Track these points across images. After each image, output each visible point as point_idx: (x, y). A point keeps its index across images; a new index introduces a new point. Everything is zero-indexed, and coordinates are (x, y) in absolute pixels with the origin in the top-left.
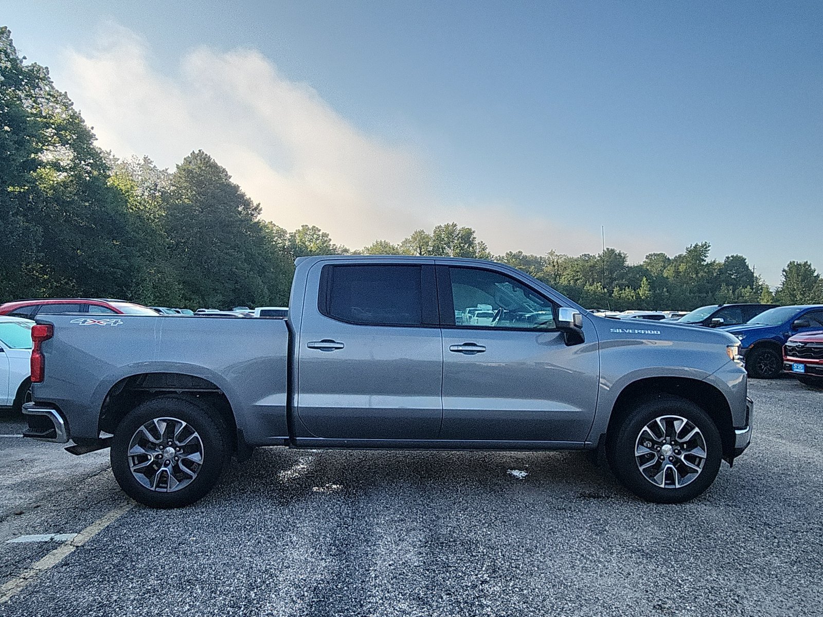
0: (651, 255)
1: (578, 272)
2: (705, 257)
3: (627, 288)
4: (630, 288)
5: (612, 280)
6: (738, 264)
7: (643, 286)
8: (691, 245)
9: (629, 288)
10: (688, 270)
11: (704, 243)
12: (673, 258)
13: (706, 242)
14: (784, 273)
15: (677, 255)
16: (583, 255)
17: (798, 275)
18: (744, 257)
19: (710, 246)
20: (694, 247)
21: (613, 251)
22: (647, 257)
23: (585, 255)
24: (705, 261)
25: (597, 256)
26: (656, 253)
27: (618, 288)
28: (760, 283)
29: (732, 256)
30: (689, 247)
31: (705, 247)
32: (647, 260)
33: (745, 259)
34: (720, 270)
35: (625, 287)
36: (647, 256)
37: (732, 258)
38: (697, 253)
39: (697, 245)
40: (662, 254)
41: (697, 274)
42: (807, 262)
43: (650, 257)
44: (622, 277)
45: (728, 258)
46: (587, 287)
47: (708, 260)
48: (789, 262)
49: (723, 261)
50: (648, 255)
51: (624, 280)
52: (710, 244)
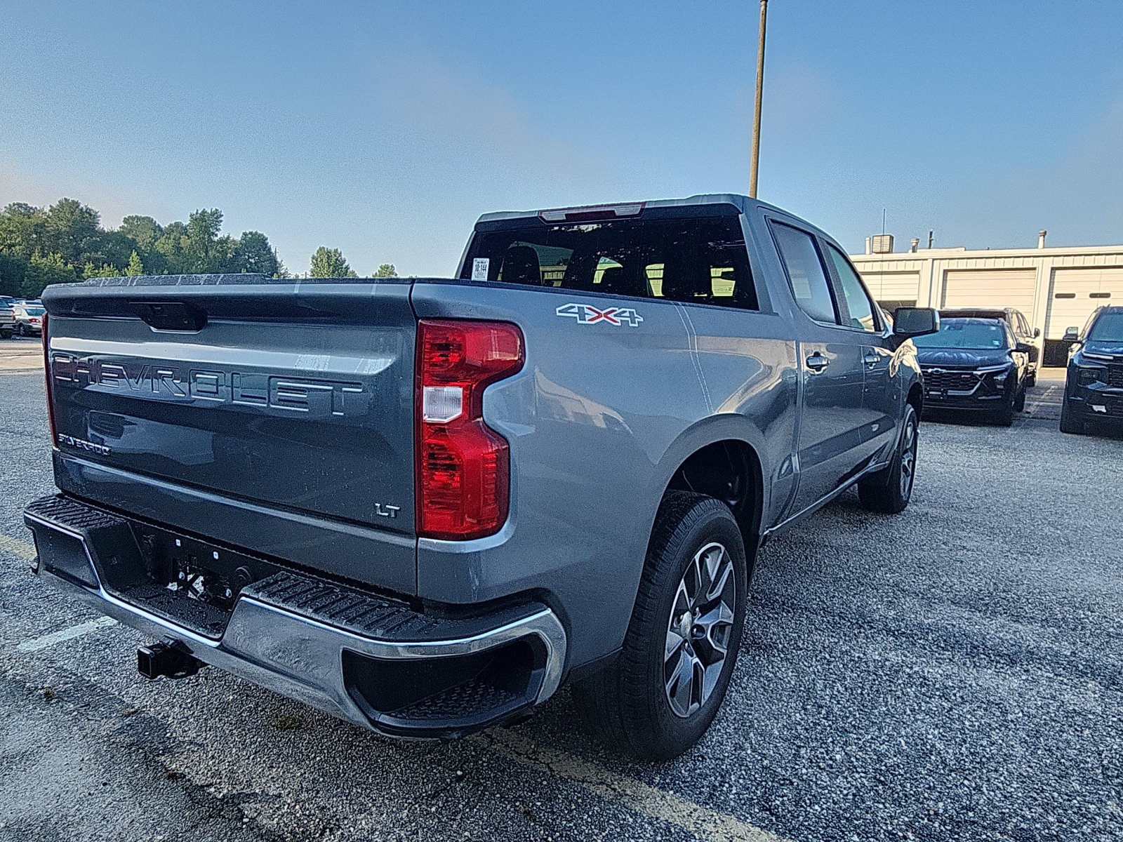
0: (133, 218)
1: (12, 232)
2: (217, 230)
3: (105, 265)
4: (112, 266)
5: (78, 252)
6: (257, 243)
7: (132, 264)
8: (197, 211)
9: (109, 265)
10: (195, 247)
11: (214, 210)
12: (167, 226)
13: (216, 210)
14: (314, 261)
15: (173, 223)
16: (14, 205)
17: (329, 265)
18: (266, 235)
19: (222, 216)
20: (200, 214)
21: (76, 204)
22: (126, 221)
23: (20, 205)
24: (216, 235)
25: (47, 210)
26: (139, 215)
27: (92, 265)
28: (283, 272)
29: (251, 233)
30: (195, 213)
31: (217, 216)
32: (126, 225)
33: (267, 239)
34: (237, 251)
35: (103, 264)
36: (125, 218)
37: (250, 236)
38: (206, 222)
39: (204, 212)
40: (149, 218)
41: (207, 252)
42: (337, 250)
43: (130, 221)
44: (95, 247)
45: (245, 234)
46: (36, 259)
47: (221, 235)
48: (318, 248)
49: (240, 239)
50: (127, 217)
51: (99, 253)
52: (222, 213)
